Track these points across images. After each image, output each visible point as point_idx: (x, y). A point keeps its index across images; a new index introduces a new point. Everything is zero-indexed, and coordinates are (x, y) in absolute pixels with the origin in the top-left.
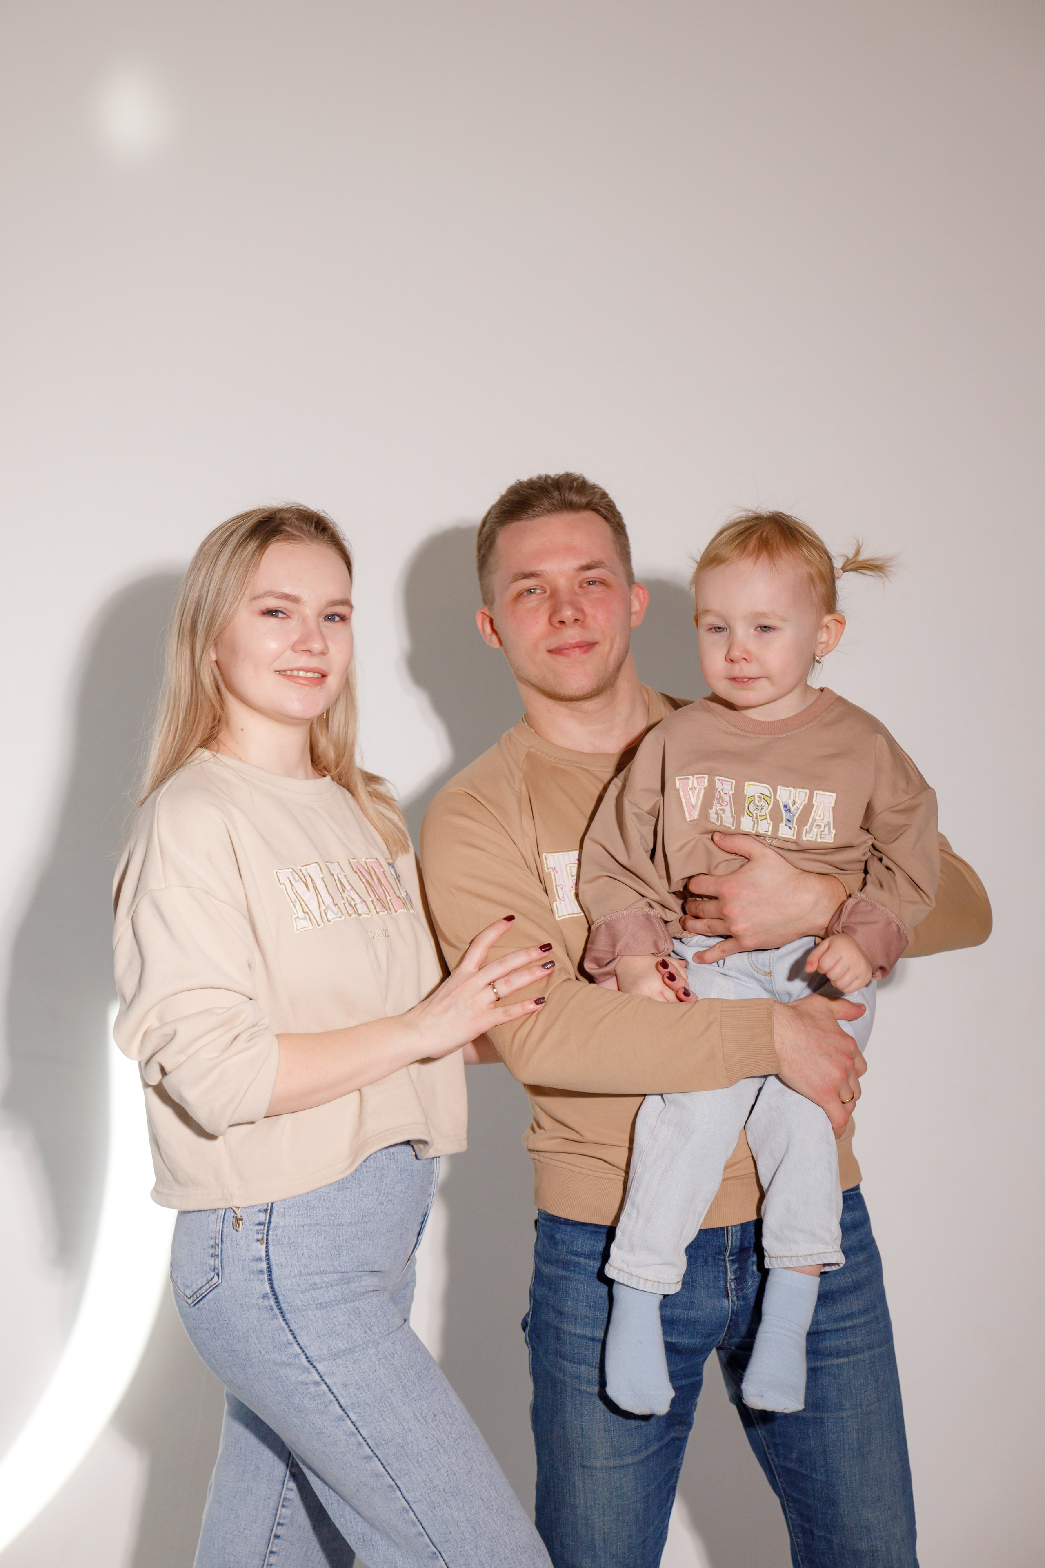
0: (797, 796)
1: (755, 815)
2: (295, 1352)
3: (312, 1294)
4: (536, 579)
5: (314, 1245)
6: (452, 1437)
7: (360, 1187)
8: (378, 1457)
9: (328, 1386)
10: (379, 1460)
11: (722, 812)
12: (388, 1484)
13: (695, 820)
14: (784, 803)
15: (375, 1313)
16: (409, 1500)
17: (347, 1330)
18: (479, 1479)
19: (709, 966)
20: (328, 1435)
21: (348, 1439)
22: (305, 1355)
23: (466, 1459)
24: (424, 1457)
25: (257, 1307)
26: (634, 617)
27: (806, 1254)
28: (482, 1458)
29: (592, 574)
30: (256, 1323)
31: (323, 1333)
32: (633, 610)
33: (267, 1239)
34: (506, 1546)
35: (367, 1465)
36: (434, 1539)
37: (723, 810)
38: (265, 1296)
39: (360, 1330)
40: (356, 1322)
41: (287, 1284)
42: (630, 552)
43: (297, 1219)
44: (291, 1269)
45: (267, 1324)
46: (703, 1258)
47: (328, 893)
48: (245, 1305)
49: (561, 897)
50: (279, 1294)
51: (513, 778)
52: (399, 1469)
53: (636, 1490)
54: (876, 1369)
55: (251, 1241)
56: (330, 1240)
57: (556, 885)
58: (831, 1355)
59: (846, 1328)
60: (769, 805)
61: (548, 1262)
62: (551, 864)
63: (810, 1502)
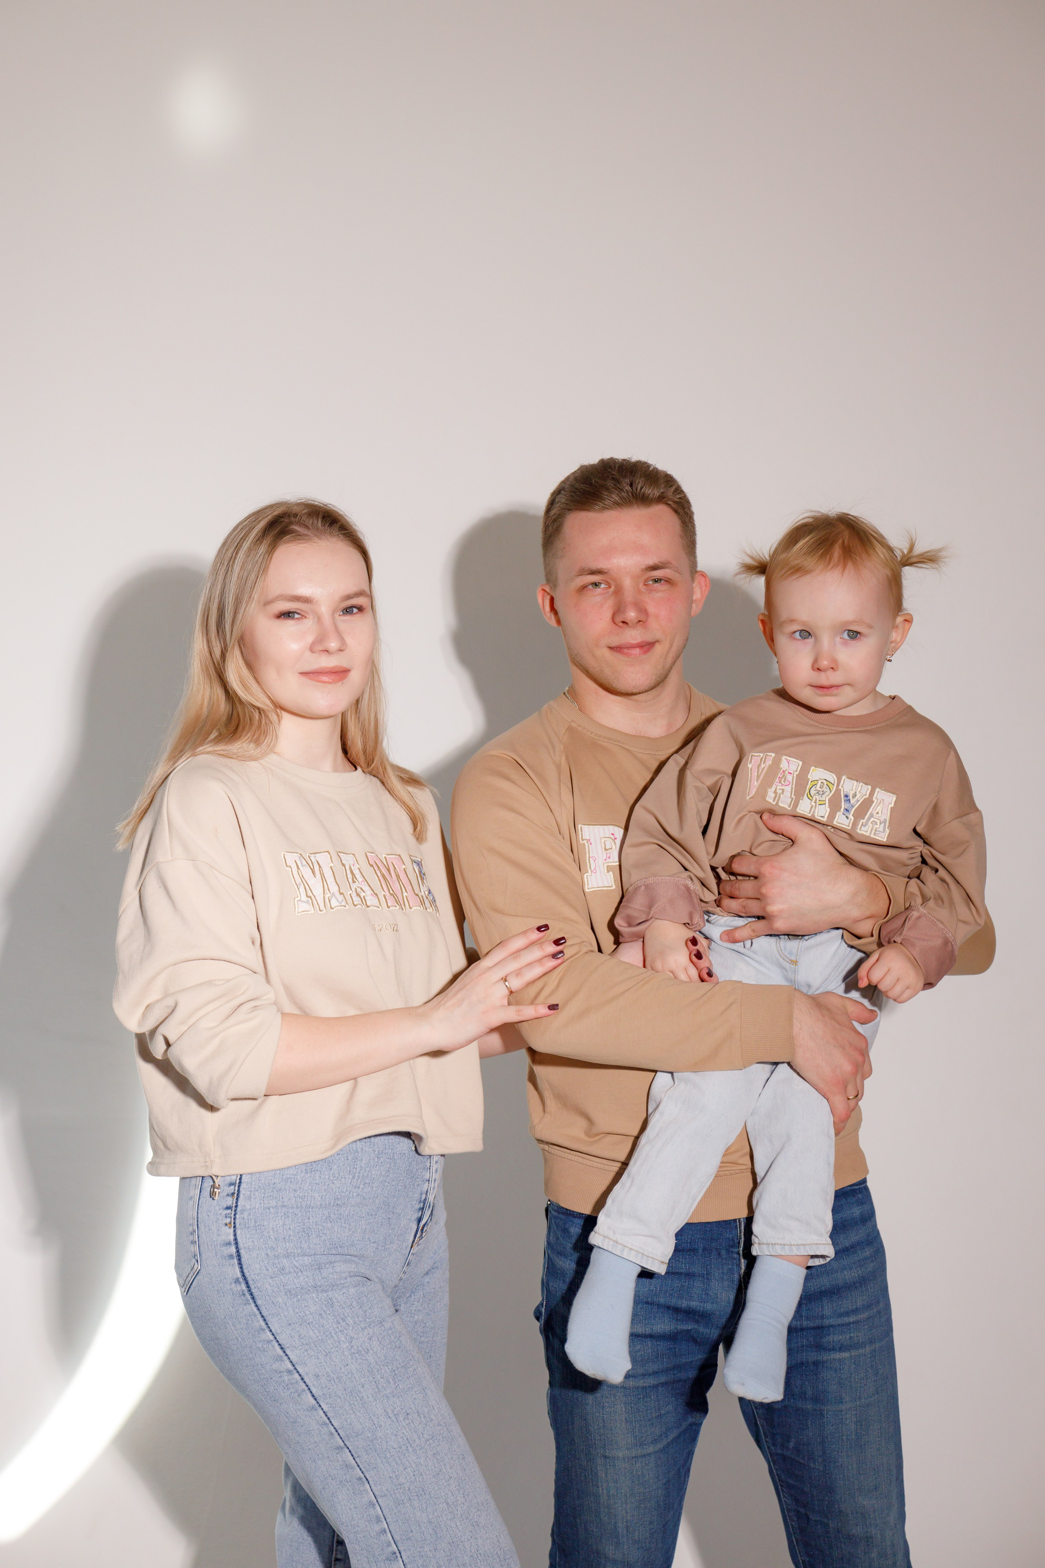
0: (859, 789)
1: (814, 799)
2: (267, 1338)
3: (281, 1279)
4: (602, 575)
5: (281, 1228)
6: (423, 1437)
7: (331, 1169)
8: (348, 1449)
9: (300, 1375)
10: (350, 1451)
12: (358, 1476)
15: (350, 1304)
16: (376, 1493)
17: (319, 1320)
18: (446, 1482)
19: (735, 946)
20: (302, 1424)
21: (320, 1428)
22: (278, 1341)
23: (435, 1461)
24: (392, 1453)
25: (231, 1292)
26: (694, 605)
30: (231, 1309)
31: (294, 1322)
32: (695, 598)
33: (234, 1223)
34: (465, 1552)
35: (338, 1455)
36: (396, 1537)
37: (783, 791)
38: (237, 1281)
39: (332, 1320)
40: (328, 1312)
41: (256, 1268)
43: (262, 1202)
44: (258, 1252)
45: (241, 1309)
46: (717, 1250)
47: (336, 881)
48: (221, 1292)
49: (593, 869)
50: (249, 1279)
51: (554, 748)
52: (368, 1462)
53: (658, 1478)
54: (876, 1363)
55: (221, 1225)
56: (298, 1222)
57: (589, 856)
58: (834, 1349)
59: (850, 1323)
60: (831, 792)
61: (561, 1255)
62: (586, 836)
63: (807, 1489)
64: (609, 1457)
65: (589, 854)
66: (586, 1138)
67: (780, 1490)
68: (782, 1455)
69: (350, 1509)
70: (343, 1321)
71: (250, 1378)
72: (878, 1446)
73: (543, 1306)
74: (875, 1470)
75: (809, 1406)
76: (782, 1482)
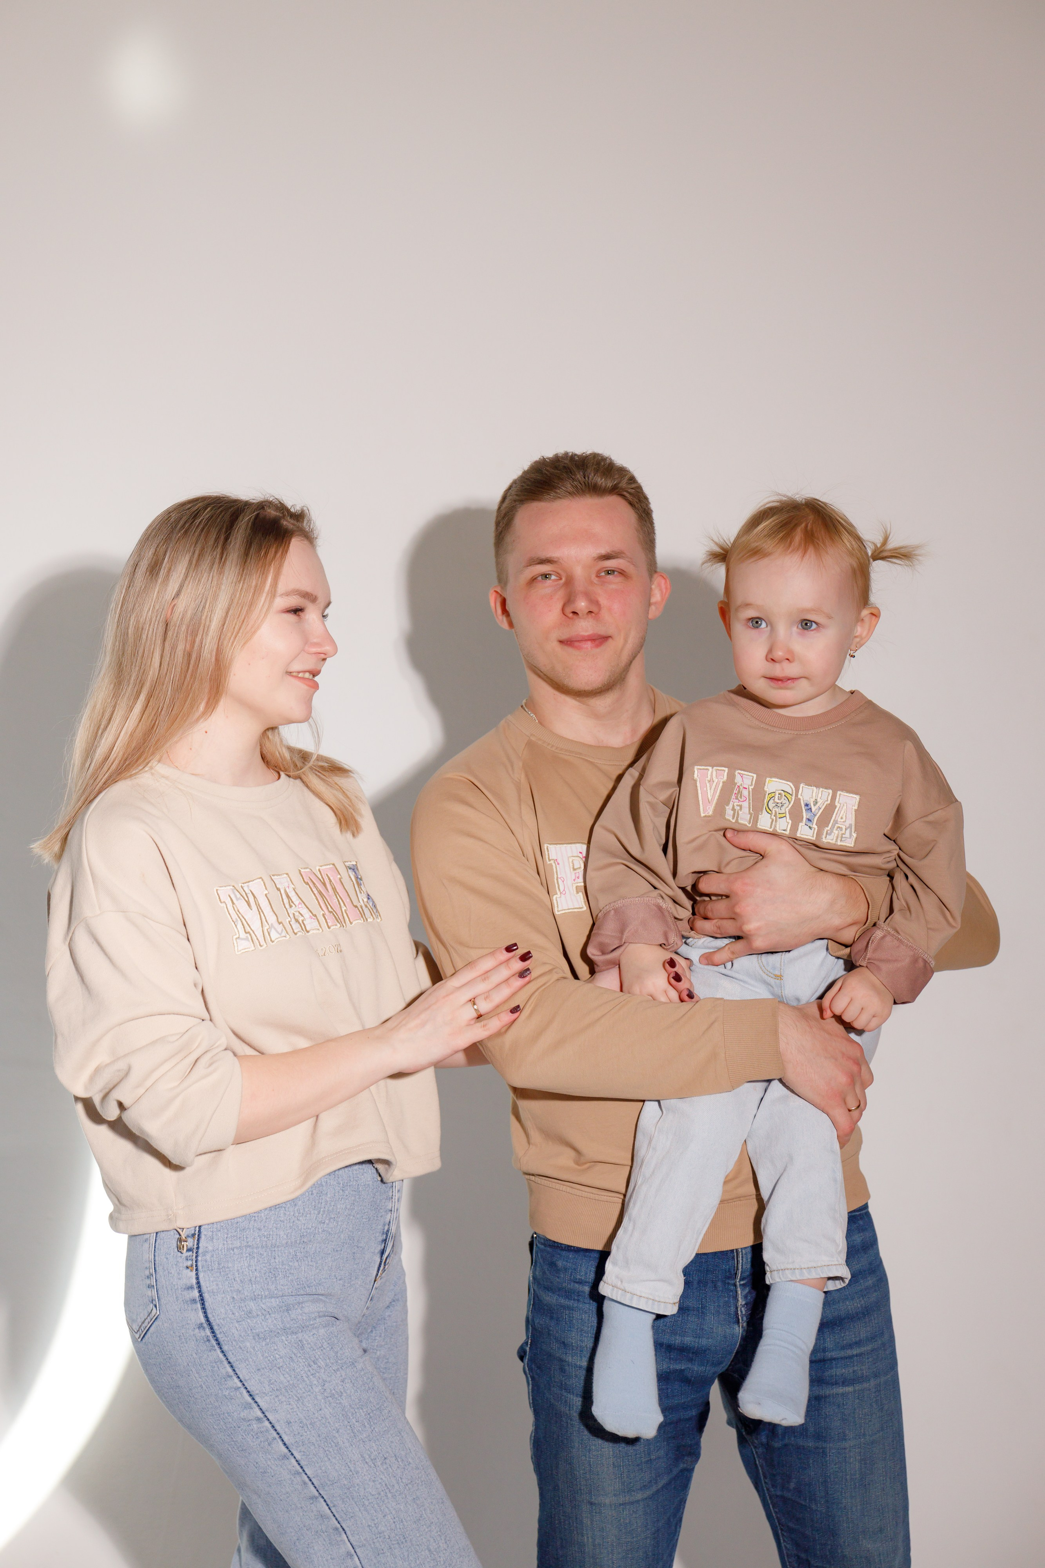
0: (820, 795)
1: (774, 812)
2: (235, 1385)
3: (248, 1323)
4: (552, 565)
5: (246, 1269)
6: (402, 1482)
8: (323, 1498)
9: (271, 1423)
10: (325, 1501)
11: (739, 808)
12: (334, 1526)
13: (709, 816)
14: (805, 802)
15: (320, 1345)
16: (354, 1544)
17: (289, 1364)
18: (427, 1528)
19: (715, 968)
20: (273, 1474)
21: (293, 1478)
22: (246, 1388)
23: (415, 1506)
24: (370, 1501)
25: (194, 1338)
26: (653, 608)
27: (810, 1266)
28: (435, 1505)
29: (611, 564)
30: (194, 1355)
31: (263, 1366)
32: (653, 600)
33: (196, 1266)
35: (313, 1505)
37: (741, 806)
38: (201, 1326)
39: (303, 1364)
40: (299, 1355)
41: (221, 1313)
42: (654, 539)
43: (225, 1243)
44: (224, 1295)
45: (205, 1356)
46: (713, 1283)
47: (273, 910)
48: (183, 1337)
49: (562, 890)
50: (214, 1324)
51: (512, 766)
52: (345, 1511)
53: (646, 1526)
54: (881, 1397)
55: (181, 1269)
56: (264, 1263)
57: (557, 878)
58: (836, 1383)
59: (853, 1356)
60: (790, 803)
61: (548, 1290)
62: (553, 856)
63: (808, 1532)
64: (595, 1504)
65: (557, 874)
66: (577, 1167)
67: (780, 1534)
68: (782, 1497)
69: (327, 1560)
70: (315, 1364)
71: (215, 1427)
72: (882, 1486)
73: (527, 1344)
74: (879, 1511)
75: (810, 1444)
76: (783, 1526)
